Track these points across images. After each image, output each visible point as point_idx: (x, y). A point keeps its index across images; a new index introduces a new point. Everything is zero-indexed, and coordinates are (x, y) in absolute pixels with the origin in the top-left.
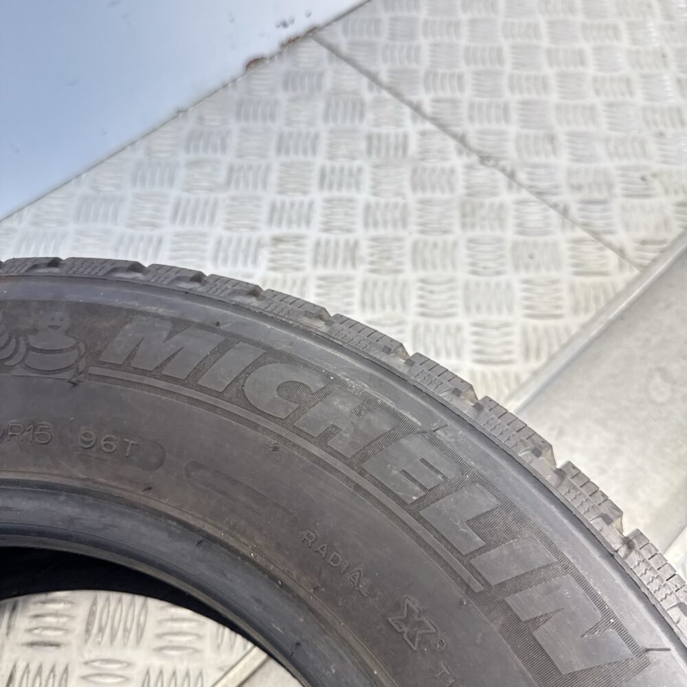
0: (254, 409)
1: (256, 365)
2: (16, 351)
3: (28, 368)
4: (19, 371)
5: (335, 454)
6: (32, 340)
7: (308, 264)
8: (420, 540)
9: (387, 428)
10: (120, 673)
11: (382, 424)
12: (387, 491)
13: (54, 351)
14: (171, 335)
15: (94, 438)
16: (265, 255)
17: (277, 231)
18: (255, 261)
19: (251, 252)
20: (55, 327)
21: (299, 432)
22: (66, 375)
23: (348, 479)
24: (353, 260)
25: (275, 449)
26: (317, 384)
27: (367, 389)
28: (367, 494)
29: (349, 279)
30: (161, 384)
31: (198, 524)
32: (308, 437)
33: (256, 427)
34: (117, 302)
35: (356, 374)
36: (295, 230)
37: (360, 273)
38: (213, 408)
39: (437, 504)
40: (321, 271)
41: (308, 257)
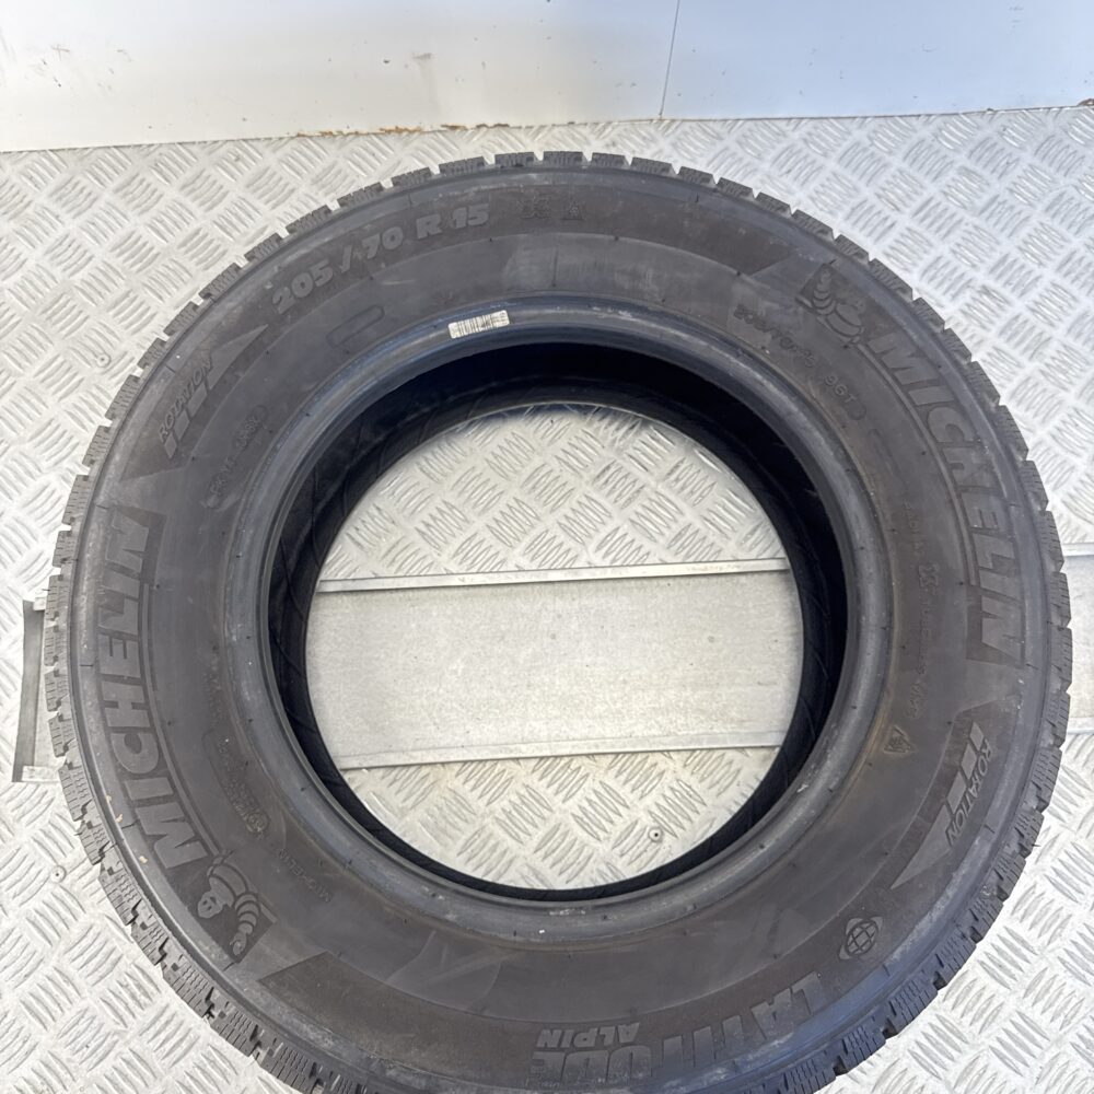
0: (928, 427)
1: (945, 404)
2: (826, 307)
3: (827, 320)
4: (821, 319)
5: (952, 477)
6: (840, 308)
7: (994, 330)
8: (962, 545)
9: (988, 485)
10: (673, 513)
11: (987, 482)
12: (965, 514)
13: (845, 320)
14: (912, 355)
15: (835, 382)
16: (967, 296)
17: (991, 283)
18: (954, 297)
19: (958, 286)
20: (856, 308)
21: (942, 454)
22: (846, 340)
23: (949, 494)
24: (1035, 352)
25: (924, 453)
26: (969, 437)
27: (993, 459)
28: (953, 508)
29: (1019, 365)
30: (889, 379)
31: (856, 462)
32: (945, 460)
33: (922, 435)
34: (894, 314)
35: (993, 446)
36: (1006, 292)
37: (1031, 367)
38: (906, 410)
39: (984, 536)
40: (1001, 343)
41: (1000, 323)
